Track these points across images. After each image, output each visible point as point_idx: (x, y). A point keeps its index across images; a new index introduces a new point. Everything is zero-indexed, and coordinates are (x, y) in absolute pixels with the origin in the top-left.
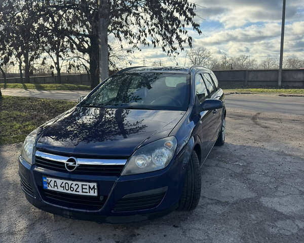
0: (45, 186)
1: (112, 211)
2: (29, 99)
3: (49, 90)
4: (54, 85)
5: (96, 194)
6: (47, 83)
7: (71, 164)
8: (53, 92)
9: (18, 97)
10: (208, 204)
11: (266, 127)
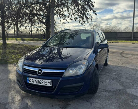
0: (28, 81)
1: (58, 93)
2: (19, 44)
3: (27, 41)
4: (29, 39)
5: (51, 85)
6: (26, 38)
7: (40, 71)
8: (29, 42)
9: (13, 44)
10: (102, 91)
11: (127, 58)
